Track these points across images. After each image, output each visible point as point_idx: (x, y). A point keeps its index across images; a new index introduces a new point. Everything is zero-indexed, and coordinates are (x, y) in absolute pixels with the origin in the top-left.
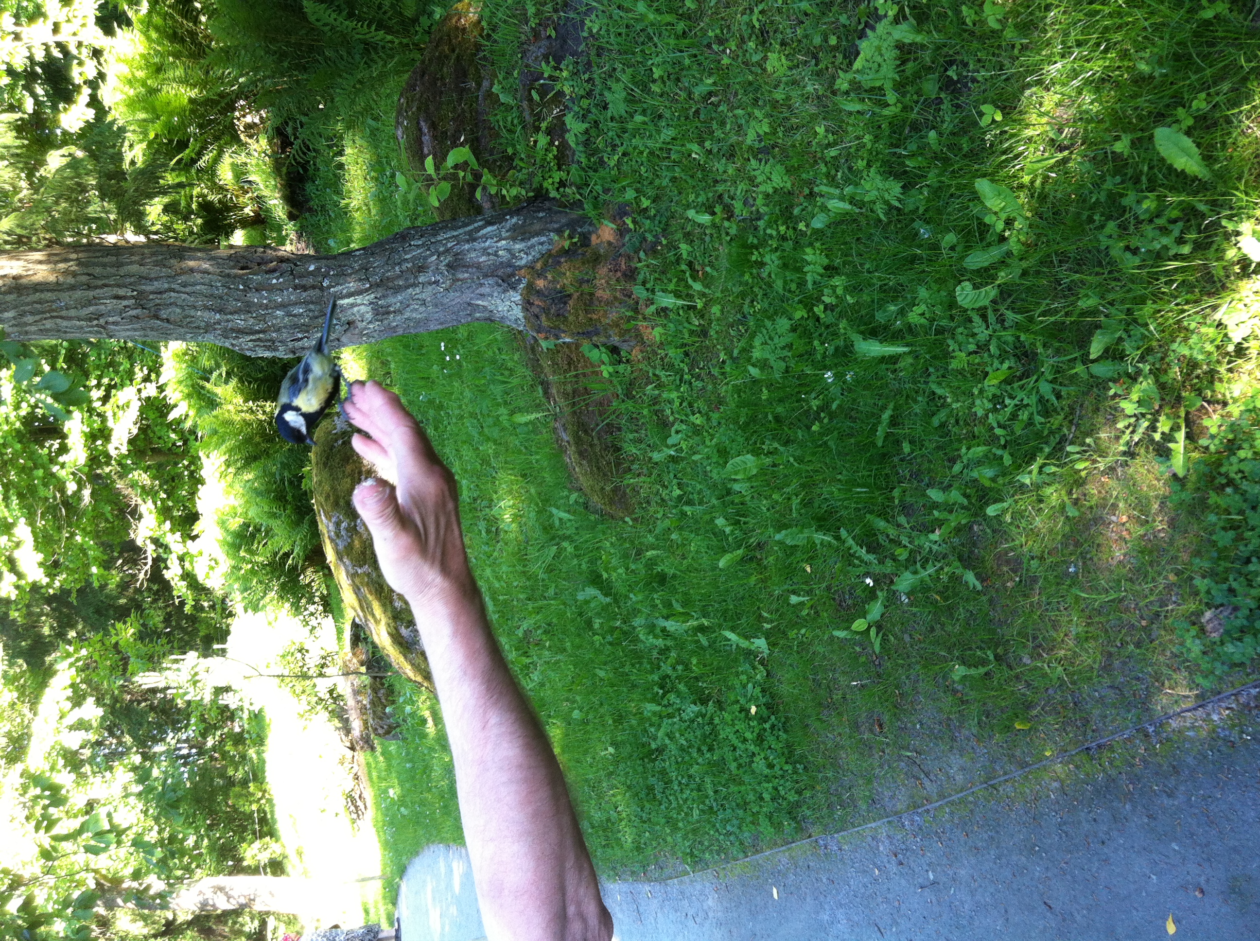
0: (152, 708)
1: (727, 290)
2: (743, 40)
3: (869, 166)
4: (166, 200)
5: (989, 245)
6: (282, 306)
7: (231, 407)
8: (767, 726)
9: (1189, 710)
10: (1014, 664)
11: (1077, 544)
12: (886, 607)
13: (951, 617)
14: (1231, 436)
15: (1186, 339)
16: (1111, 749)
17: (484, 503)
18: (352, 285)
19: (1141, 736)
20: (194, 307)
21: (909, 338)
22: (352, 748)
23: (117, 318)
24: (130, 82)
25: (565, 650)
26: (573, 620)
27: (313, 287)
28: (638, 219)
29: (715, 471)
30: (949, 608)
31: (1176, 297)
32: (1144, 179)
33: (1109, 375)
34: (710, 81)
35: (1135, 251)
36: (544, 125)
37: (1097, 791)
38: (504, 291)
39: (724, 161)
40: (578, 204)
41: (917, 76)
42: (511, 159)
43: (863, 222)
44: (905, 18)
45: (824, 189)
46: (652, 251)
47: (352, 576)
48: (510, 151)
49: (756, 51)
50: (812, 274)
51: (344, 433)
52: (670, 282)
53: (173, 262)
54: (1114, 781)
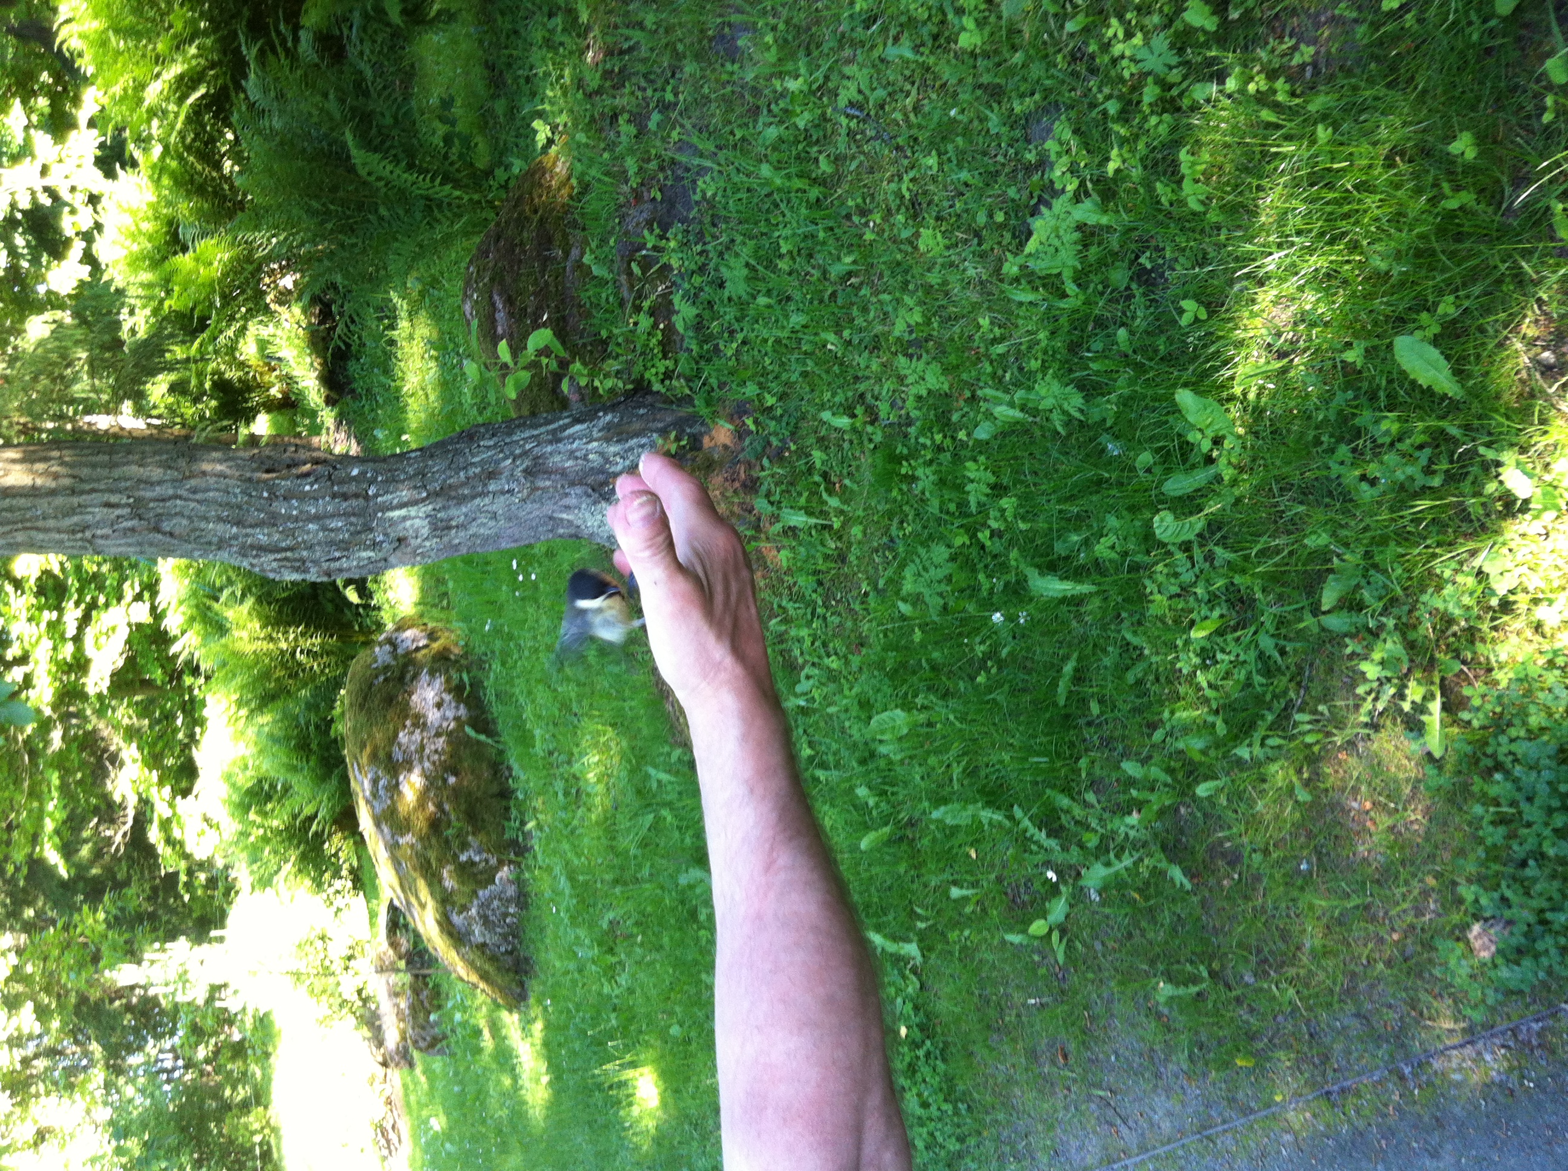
0: (129, 1008)
1: (869, 507)
2: (889, 213)
3: (1044, 368)
4: (173, 377)
5: (1193, 467)
6: (317, 518)
7: (245, 634)
8: (921, 1053)
9: (1454, 1048)
10: (1232, 982)
11: (1310, 835)
12: (1071, 906)
13: (1153, 920)
14: (1498, 710)
15: (1439, 589)
16: (1358, 1094)
17: (563, 758)
18: (405, 494)
19: (1395, 1079)
20: (206, 519)
21: (1096, 577)
22: (385, 1064)
23: (107, 531)
24: (133, 237)
25: (662, 947)
26: (673, 909)
27: (356, 496)
28: (762, 418)
29: (856, 727)
30: (1151, 910)
31: (1425, 538)
32: (1382, 394)
33: (1345, 629)
34: (848, 260)
35: (1373, 482)
36: (646, 304)
37: (1341, 1148)
38: (595, 503)
39: (866, 354)
40: (688, 400)
41: (1104, 263)
42: (605, 343)
43: (1038, 433)
44: (1087, 194)
45: (989, 392)
46: (778, 457)
47: (393, 847)
48: (604, 334)
49: (906, 226)
50: (976, 493)
51: (387, 668)
52: (800, 494)
53: (181, 462)
54: (1361, 1134)
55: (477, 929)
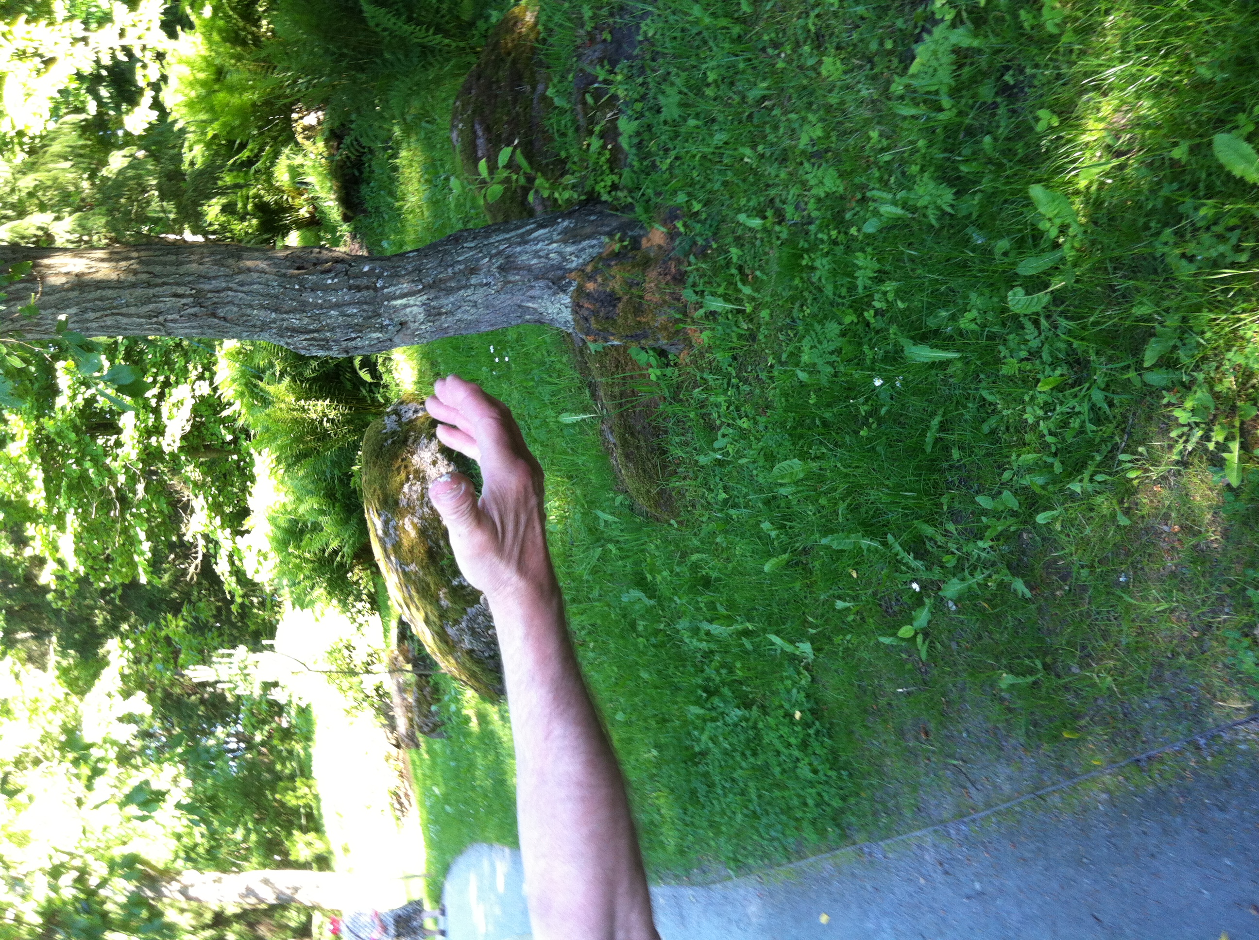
0: (202, 701)
1: (776, 294)
2: (798, 44)
3: (922, 171)
4: (224, 200)
5: (1043, 251)
6: (337, 306)
7: (283, 406)
8: (811, 731)
9: (1241, 723)
10: (1062, 673)
11: (1128, 553)
12: (933, 614)
13: (999, 625)
15: (1242, 348)
16: (1162, 761)
18: (405, 286)
19: (1192, 749)
20: (251, 306)
21: (960, 344)
22: (398, 746)
23: (176, 316)
24: (191, 84)
25: (609, 651)
26: (617, 622)
27: (367, 288)
28: (689, 222)
29: (761, 475)
30: (997, 616)
31: (1232, 306)
32: (1202, 186)
33: (1163, 383)
34: (763, 85)
35: (1191, 259)
36: (597, 129)
37: (1147, 804)
38: (555, 294)
39: (776, 165)
40: (630, 207)
41: (974, 81)
42: (564, 162)
43: (916, 227)
44: (962, 22)
45: (876, 194)
46: (702, 254)
47: (400, 575)
48: (563, 154)
49: (811, 55)
50: (863, 278)
51: (394, 433)
52: (719, 285)
53: (231, 261)
54: (1164, 793)
55: (467, 638)
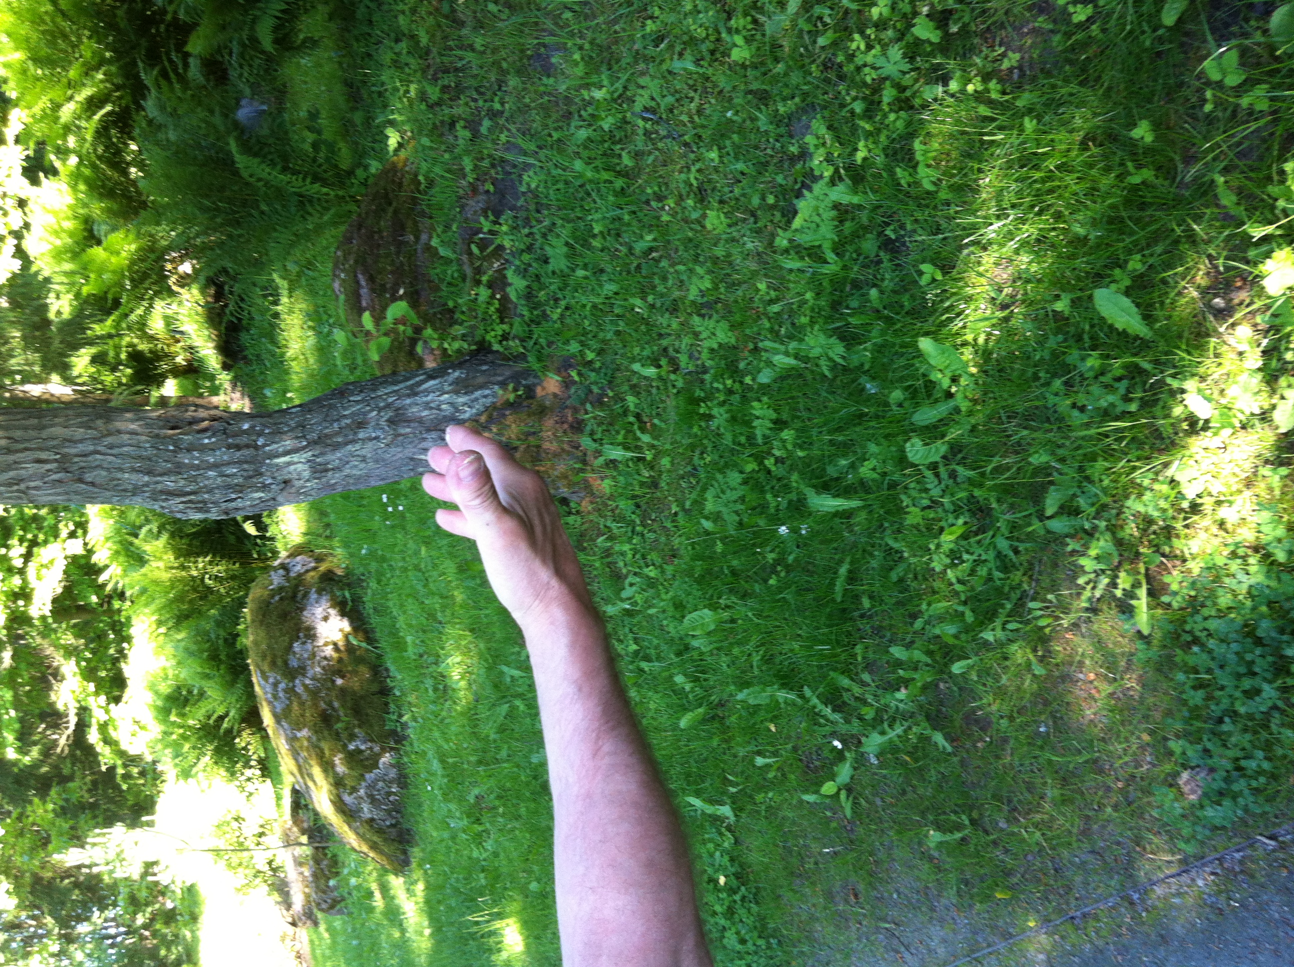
0: (76, 885)
1: (676, 442)
2: (681, 198)
3: (812, 323)
4: (93, 350)
5: (936, 401)
6: (215, 466)
7: (161, 564)
8: (737, 897)
9: (1172, 876)
10: (989, 828)
11: (1046, 703)
12: (855, 769)
13: (922, 778)
14: (1193, 593)
15: (1140, 495)
16: (1097, 918)
17: (431, 659)
18: (289, 443)
19: (1126, 904)
20: (121, 470)
21: (862, 494)
22: (294, 924)
23: (38, 483)
24: (56, 233)
25: (520, 816)
26: (528, 784)
27: (247, 446)
28: (584, 371)
29: (672, 625)
30: (920, 769)
31: (1126, 454)
32: (1086, 337)
33: (1066, 530)
34: (649, 238)
35: (1082, 409)
36: (485, 279)
39: (667, 315)
40: (522, 357)
41: (856, 235)
42: (452, 311)
43: (809, 377)
44: (841, 179)
45: (768, 344)
46: (599, 402)
47: (292, 740)
48: (451, 304)
49: (695, 209)
50: (761, 428)
51: (281, 589)
52: (618, 432)
53: (99, 423)
54: (1101, 951)
55: (366, 807)
